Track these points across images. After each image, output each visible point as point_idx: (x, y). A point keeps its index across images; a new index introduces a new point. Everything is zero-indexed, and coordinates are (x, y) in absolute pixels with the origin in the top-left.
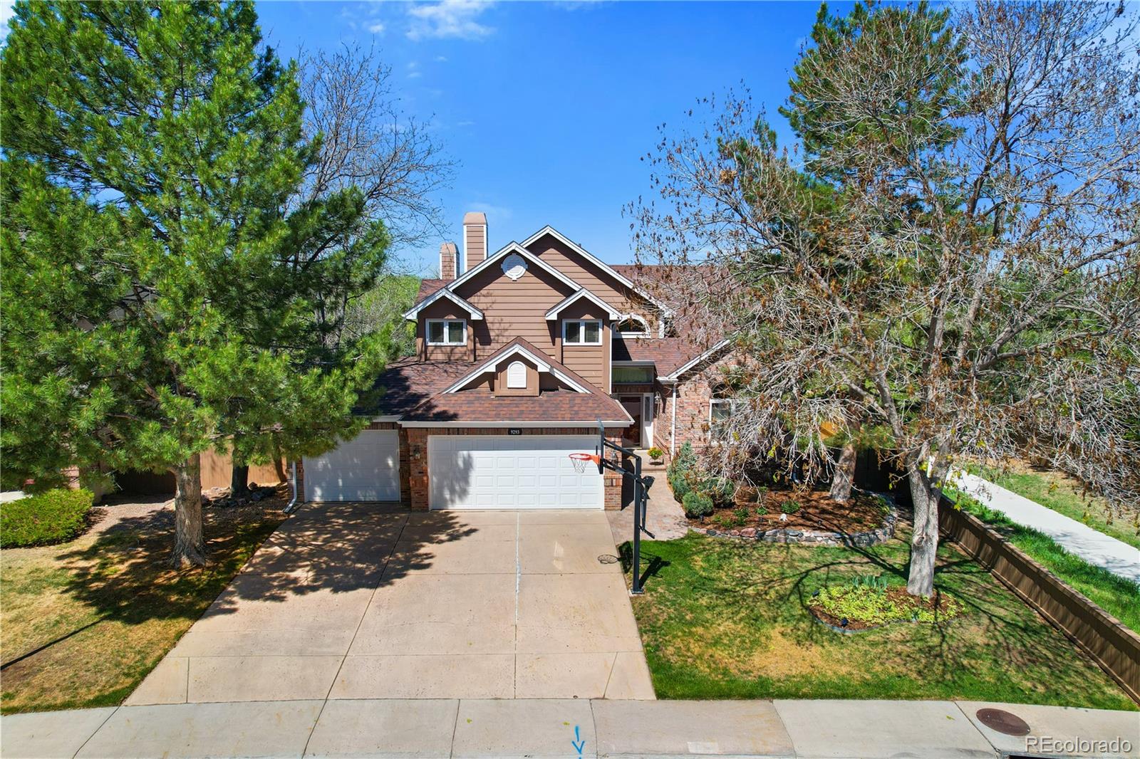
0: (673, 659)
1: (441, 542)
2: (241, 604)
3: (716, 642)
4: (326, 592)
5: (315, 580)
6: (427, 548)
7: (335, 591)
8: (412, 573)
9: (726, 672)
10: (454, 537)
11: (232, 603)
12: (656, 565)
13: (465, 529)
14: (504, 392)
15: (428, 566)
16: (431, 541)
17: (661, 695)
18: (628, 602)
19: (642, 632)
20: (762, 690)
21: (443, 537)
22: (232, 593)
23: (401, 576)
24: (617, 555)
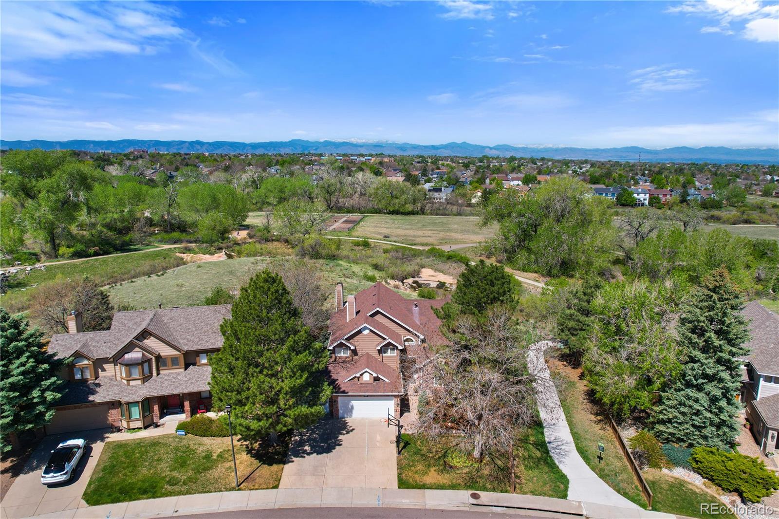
0: (404, 477)
1: (344, 434)
2: (294, 459)
3: (416, 472)
4: (315, 454)
5: (311, 450)
6: (341, 437)
7: (317, 454)
8: (337, 447)
9: (416, 482)
10: (348, 433)
11: (292, 458)
12: (407, 444)
13: (351, 428)
14: (362, 382)
15: (341, 445)
16: (341, 434)
17: (399, 488)
18: (396, 458)
19: (398, 469)
20: (423, 487)
21: (345, 432)
22: (290, 455)
23: (334, 449)
24: (395, 440)
